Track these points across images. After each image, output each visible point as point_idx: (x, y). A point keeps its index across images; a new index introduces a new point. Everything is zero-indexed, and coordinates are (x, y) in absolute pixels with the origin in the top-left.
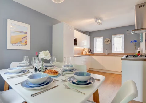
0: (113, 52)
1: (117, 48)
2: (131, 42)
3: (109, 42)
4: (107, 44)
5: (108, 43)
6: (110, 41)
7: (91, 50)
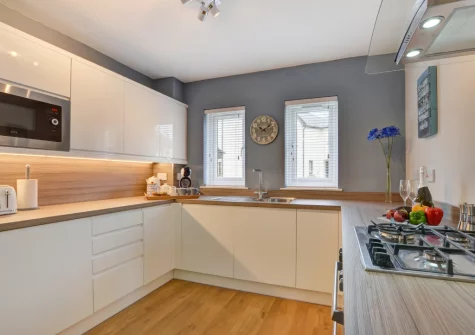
0: (291, 183)
1: (311, 162)
2: (372, 133)
3: (274, 135)
4: (264, 142)
5: (270, 140)
6: (275, 130)
7: (187, 172)
